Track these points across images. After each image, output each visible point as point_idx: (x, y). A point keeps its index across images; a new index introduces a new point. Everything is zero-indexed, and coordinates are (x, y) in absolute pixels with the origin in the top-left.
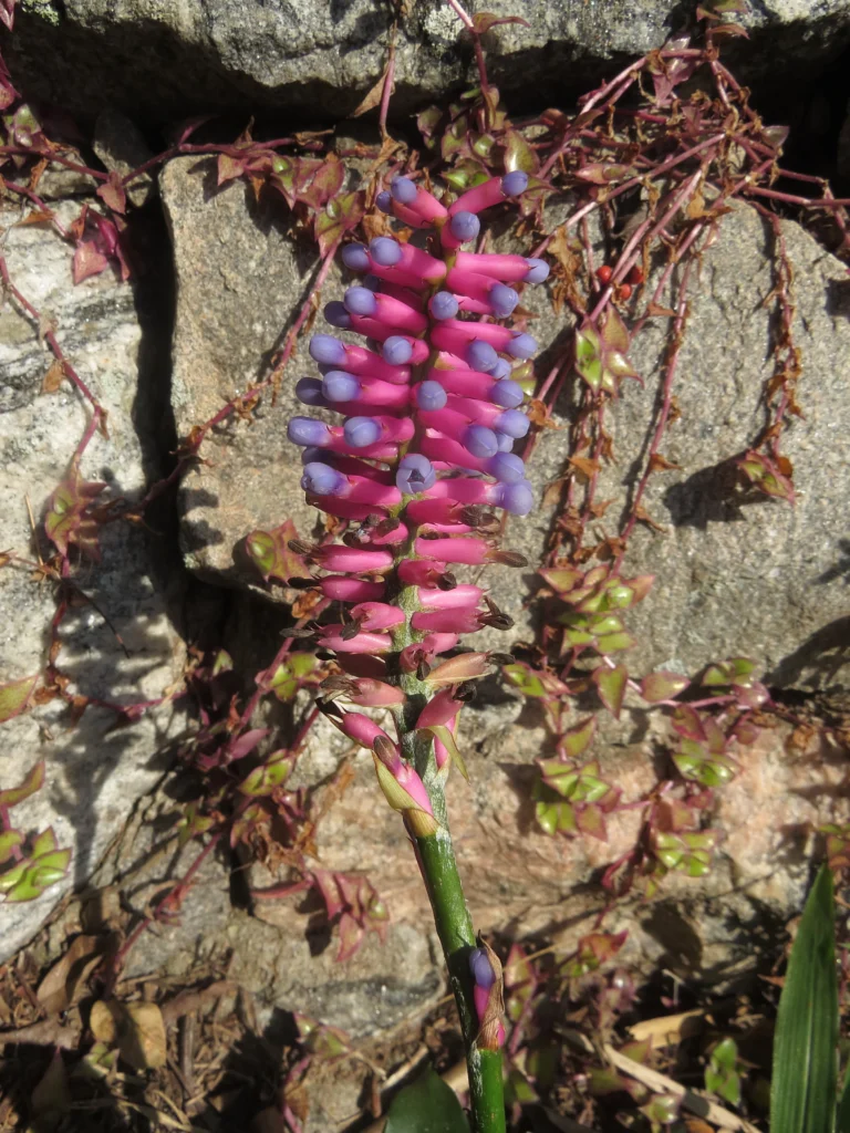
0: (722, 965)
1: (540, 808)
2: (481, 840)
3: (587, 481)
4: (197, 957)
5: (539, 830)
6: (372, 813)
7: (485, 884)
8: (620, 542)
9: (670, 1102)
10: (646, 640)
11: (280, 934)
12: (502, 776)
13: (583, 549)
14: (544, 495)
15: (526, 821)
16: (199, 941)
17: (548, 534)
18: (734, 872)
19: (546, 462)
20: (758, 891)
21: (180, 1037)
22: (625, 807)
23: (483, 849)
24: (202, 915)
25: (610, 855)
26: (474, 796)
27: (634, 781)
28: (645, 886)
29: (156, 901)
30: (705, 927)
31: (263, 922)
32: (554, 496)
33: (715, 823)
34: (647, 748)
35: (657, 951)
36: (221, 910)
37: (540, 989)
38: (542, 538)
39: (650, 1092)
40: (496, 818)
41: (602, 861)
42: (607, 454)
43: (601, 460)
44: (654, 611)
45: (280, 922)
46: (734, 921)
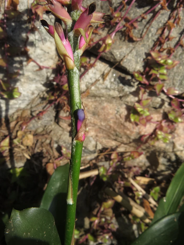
0: (162, 171)
1: (132, 115)
2: (115, 120)
3: (170, 29)
4: (44, 130)
5: (130, 121)
6: (91, 106)
7: (113, 132)
8: (173, 50)
9: (141, 193)
10: (171, 81)
11: (63, 129)
12: (124, 106)
13: (163, 48)
14: (157, 31)
15: (127, 118)
16: (45, 126)
17: (155, 42)
18: (174, 146)
19: (161, 22)
20: (178, 153)
21: (36, 144)
22: (152, 122)
23: (115, 123)
24: (47, 120)
25: (145, 132)
26: (116, 109)
27: (157, 117)
28: (151, 142)
29: (38, 115)
30: (162, 160)
31: (60, 126)
32: (160, 32)
33: (173, 134)
34: (162, 111)
35: (148, 164)
36: (51, 121)
37: (118, 161)
38: (153, 43)
39: (137, 190)
40: (120, 115)
41: (142, 133)
42: (178, 24)
43: (175, 25)
44: (176, 72)
45: (64, 127)
46: (169, 160)
